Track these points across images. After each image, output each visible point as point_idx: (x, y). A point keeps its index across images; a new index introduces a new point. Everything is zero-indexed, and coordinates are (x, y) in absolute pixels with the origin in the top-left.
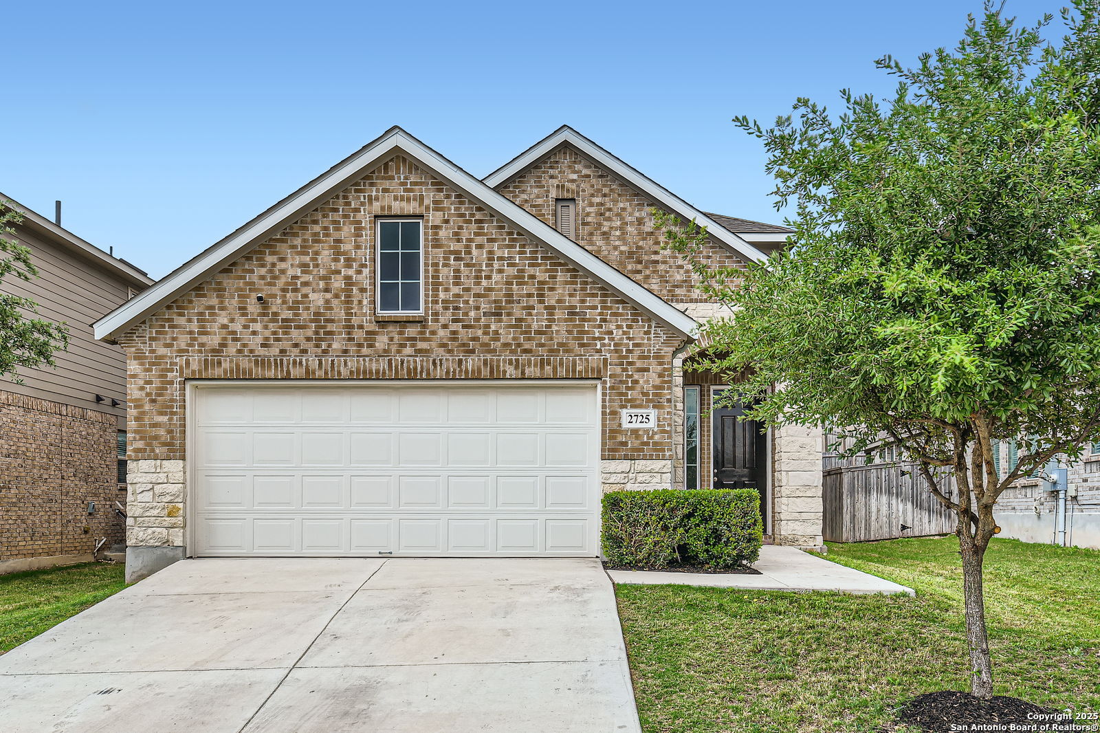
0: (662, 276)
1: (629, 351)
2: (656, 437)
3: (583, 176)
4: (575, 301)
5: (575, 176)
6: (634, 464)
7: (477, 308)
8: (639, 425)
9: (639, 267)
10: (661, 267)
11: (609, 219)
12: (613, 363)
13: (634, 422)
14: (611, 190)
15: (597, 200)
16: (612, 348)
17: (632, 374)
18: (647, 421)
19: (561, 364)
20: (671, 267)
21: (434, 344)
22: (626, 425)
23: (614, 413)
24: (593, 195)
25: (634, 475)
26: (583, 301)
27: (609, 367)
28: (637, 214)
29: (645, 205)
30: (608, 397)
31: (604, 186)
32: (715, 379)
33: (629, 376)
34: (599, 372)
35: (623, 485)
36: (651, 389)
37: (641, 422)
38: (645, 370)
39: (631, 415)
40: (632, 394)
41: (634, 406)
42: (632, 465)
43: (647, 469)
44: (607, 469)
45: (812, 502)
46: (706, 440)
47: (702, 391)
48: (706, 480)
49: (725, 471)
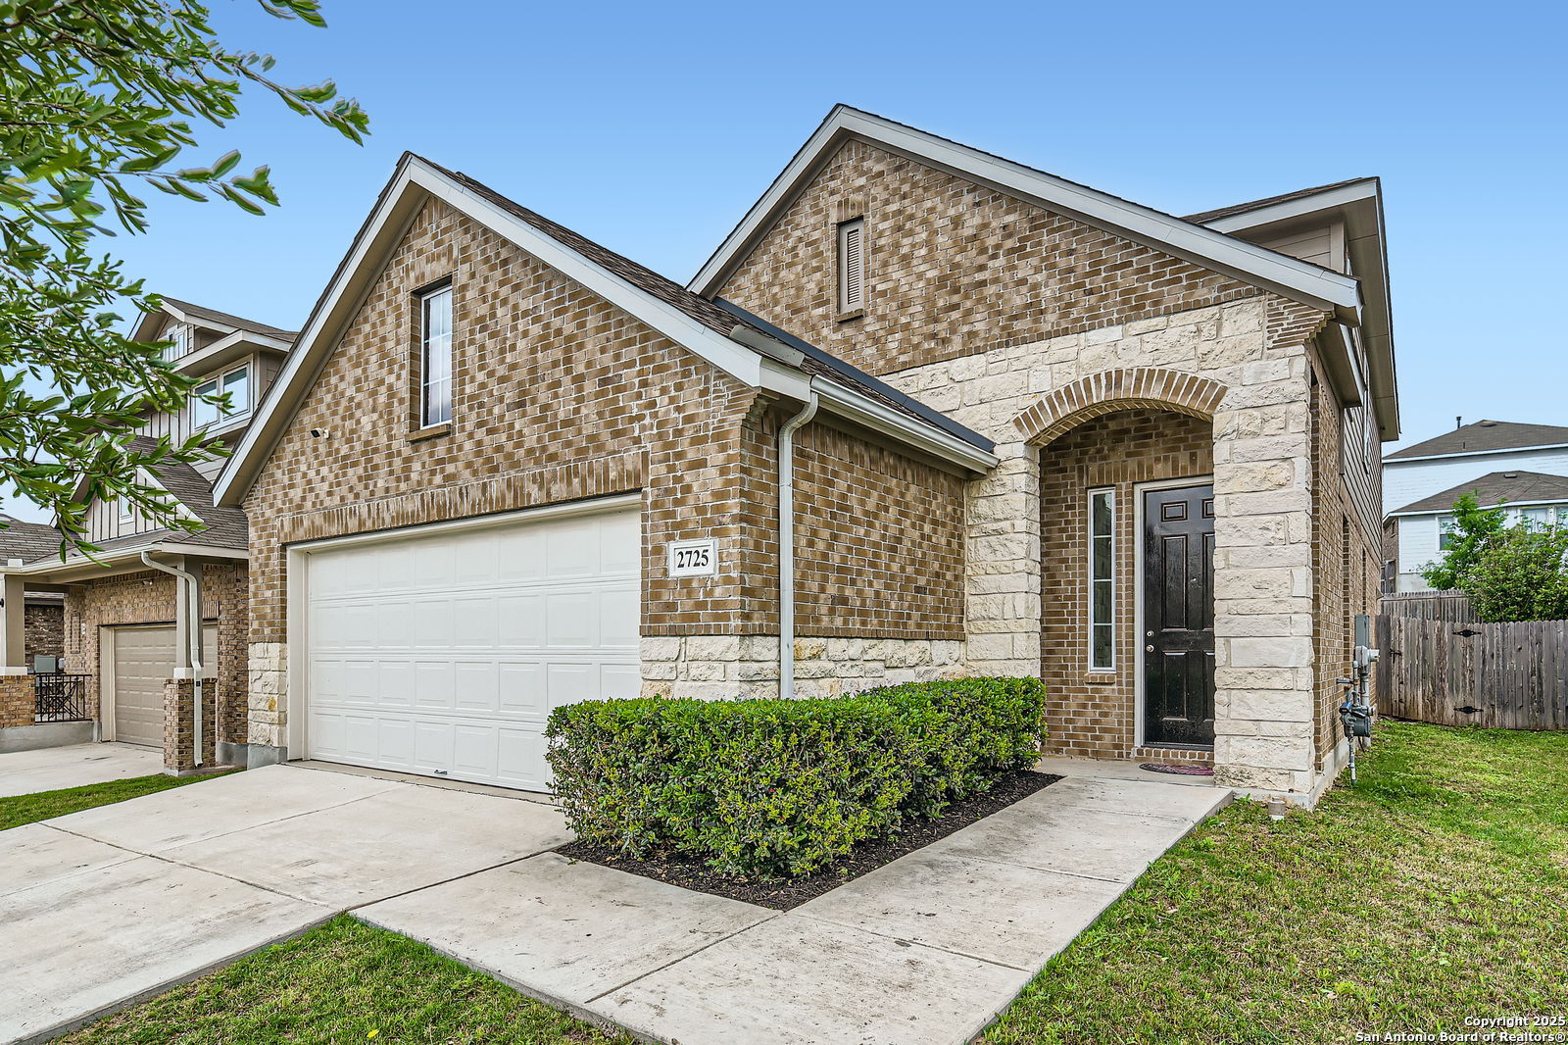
0: (991, 306)
1: (678, 433)
2: (718, 591)
3: (873, 177)
4: (607, 359)
5: (862, 181)
6: (686, 643)
7: (501, 400)
8: (693, 571)
9: (956, 299)
10: (991, 290)
11: (911, 233)
12: (656, 459)
13: (686, 565)
14: (914, 185)
15: (893, 207)
16: (655, 431)
17: (682, 476)
18: (704, 560)
19: (591, 472)
20: (1005, 286)
21: (460, 465)
22: (675, 573)
23: (658, 550)
24: (887, 202)
25: (685, 664)
26: (617, 357)
27: (650, 467)
28: (952, 212)
29: (965, 192)
30: (650, 523)
31: (903, 181)
32: (1141, 472)
33: (678, 480)
34: (638, 477)
35: (669, 683)
36: (710, 499)
37: (696, 565)
38: (700, 464)
39: (681, 553)
40: (682, 512)
41: (685, 536)
42: (683, 645)
43: (705, 653)
44: (648, 654)
45: (1288, 700)
46: (1124, 581)
47: (1118, 495)
48: (1124, 651)
49: (1166, 633)
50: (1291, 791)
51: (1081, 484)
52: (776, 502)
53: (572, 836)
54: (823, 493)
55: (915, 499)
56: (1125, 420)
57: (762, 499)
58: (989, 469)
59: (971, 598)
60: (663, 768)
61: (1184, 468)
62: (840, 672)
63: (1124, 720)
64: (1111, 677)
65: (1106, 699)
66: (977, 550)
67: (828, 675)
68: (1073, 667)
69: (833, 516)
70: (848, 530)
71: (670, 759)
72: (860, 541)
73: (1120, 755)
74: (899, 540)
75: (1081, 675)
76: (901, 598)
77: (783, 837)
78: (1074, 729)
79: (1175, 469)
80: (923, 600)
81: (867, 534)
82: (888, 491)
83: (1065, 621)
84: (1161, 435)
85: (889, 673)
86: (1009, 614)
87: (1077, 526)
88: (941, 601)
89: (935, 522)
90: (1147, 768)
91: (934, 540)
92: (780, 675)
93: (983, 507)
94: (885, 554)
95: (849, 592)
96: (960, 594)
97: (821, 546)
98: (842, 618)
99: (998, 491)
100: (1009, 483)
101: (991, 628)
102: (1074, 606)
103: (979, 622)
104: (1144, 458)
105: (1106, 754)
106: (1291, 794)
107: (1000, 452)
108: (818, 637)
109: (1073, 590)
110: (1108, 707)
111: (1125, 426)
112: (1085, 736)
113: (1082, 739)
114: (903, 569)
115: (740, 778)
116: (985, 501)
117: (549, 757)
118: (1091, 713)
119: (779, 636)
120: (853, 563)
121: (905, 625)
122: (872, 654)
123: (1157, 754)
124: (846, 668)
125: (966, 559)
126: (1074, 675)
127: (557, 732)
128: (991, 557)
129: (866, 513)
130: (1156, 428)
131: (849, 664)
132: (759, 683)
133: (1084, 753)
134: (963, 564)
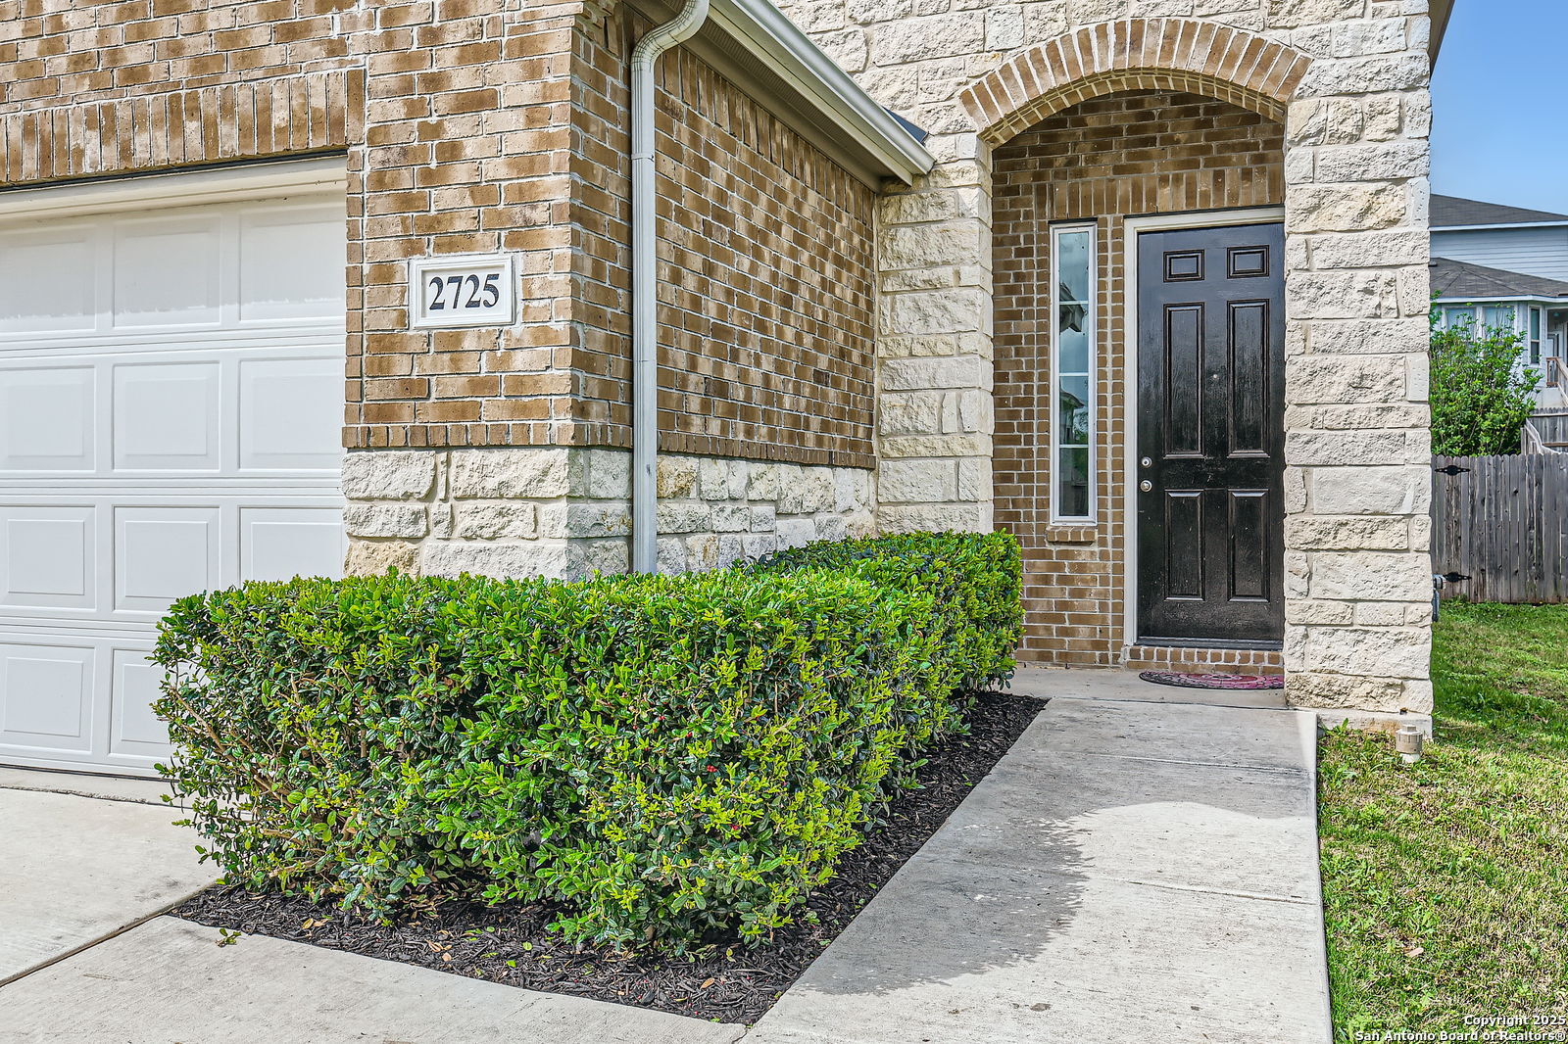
1: (430, 36)
2: (522, 359)
6: (448, 463)
8: (464, 316)
12: (381, 88)
13: (449, 304)
16: (379, 30)
17: (440, 124)
18: (489, 297)
19: (228, 109)
22: (422, 319)
23: (385, 274)
25: (446, 505)
27: (368, 103)
30: (366, 220)
32: (1137, 199)
33: (432, 131)
34: (338, 124)
35: (410, 546)
36: (503, 172)
37: (471, 304)
38: (478, 101)
39: (437, 281)
40: (442, 198)
41: (448, 245)
42: (441, 468)
43: (491, 484)
44: (363, 485)
45: (1400, 566)
46: (1110, 375)
47: (1101, 235)
48: (1110, 490)
49: (1172, 461)
50: (1403, 711)
51: (1042, 215)
52: (625, 189)
53: (213, 873)
54: (695, 184)
55: (814, 216)
56: (1113, 113)
57: (604, 179)
58: (917, 176)
59: (885, 397)
60: (449, 724)
61: (1205, 196)
62: (720, 524)
63: (1110, 602)
64: (1089, 533)
65: (1082, 568)
66: (896, 315)
67: (699, 527)
68: (1028, 516)
69: (708, 229)
70: (727, 259)
71: (465, 706)
72: (743, 281)
73: (1104, 659)
74: (794, 286)
75: (1041, 529)
76: (797, 392)
77: (736, 867)
78: (1030, 618)
79: (1190, 196)
80: (825, 396)
81: (753, 269)
82: (780, 194)
83: (1016, 440)
84: (1169, 140)
85: (782, 525)
86: (950, 425)
87: (1035, 283)
88: (846, 399)
89: (839, 261)
90: (1149, 677)
91: (837, 291)
92: (632, 528)
93: (906, 240)
94: (775, 308)
95: (729, 373)
96: (867, 389)
97: (690, 283)
98: (719, 422)
99: (932, 214)
100: (950, 201)
101: (921, 448)
102: (1029, 415)
103: (900, 440)
104: (1143, 178)
105: (1080, 657)
106: (1403, 717)
107: (936, 147)
108: (686, 454)
109: (1029, 389)
110: (1084, 581)
111: (1113, 123)
112: (1048, 629)
113: (1042, 635)
114: (798, 337)
115: (643, 745)
116: (909, 231)
117: (165, 708)
118: (1057, 592)
119: (631, 451)
120: (734, 323)
121: (802, 437)
122: (760, 489)
123: (1162, 656)
124: (725, 515)
125: (876, 328)
126: (1029, 528)
127: (179, 654)
128: (917, 327)
129: (753, 231)
130: (1162, 128)
131: (729, 507)
132: (598, 544)
133: (1044, 657)
134: (872, 339)
